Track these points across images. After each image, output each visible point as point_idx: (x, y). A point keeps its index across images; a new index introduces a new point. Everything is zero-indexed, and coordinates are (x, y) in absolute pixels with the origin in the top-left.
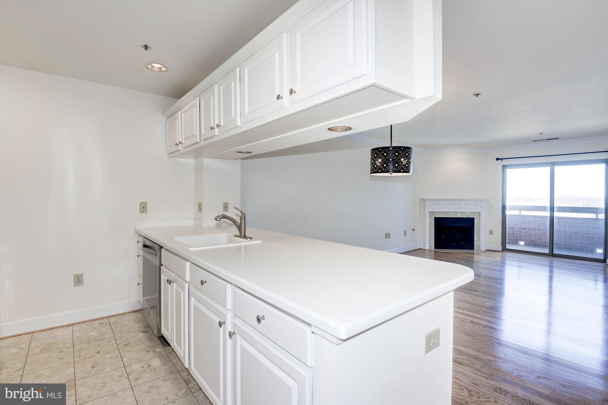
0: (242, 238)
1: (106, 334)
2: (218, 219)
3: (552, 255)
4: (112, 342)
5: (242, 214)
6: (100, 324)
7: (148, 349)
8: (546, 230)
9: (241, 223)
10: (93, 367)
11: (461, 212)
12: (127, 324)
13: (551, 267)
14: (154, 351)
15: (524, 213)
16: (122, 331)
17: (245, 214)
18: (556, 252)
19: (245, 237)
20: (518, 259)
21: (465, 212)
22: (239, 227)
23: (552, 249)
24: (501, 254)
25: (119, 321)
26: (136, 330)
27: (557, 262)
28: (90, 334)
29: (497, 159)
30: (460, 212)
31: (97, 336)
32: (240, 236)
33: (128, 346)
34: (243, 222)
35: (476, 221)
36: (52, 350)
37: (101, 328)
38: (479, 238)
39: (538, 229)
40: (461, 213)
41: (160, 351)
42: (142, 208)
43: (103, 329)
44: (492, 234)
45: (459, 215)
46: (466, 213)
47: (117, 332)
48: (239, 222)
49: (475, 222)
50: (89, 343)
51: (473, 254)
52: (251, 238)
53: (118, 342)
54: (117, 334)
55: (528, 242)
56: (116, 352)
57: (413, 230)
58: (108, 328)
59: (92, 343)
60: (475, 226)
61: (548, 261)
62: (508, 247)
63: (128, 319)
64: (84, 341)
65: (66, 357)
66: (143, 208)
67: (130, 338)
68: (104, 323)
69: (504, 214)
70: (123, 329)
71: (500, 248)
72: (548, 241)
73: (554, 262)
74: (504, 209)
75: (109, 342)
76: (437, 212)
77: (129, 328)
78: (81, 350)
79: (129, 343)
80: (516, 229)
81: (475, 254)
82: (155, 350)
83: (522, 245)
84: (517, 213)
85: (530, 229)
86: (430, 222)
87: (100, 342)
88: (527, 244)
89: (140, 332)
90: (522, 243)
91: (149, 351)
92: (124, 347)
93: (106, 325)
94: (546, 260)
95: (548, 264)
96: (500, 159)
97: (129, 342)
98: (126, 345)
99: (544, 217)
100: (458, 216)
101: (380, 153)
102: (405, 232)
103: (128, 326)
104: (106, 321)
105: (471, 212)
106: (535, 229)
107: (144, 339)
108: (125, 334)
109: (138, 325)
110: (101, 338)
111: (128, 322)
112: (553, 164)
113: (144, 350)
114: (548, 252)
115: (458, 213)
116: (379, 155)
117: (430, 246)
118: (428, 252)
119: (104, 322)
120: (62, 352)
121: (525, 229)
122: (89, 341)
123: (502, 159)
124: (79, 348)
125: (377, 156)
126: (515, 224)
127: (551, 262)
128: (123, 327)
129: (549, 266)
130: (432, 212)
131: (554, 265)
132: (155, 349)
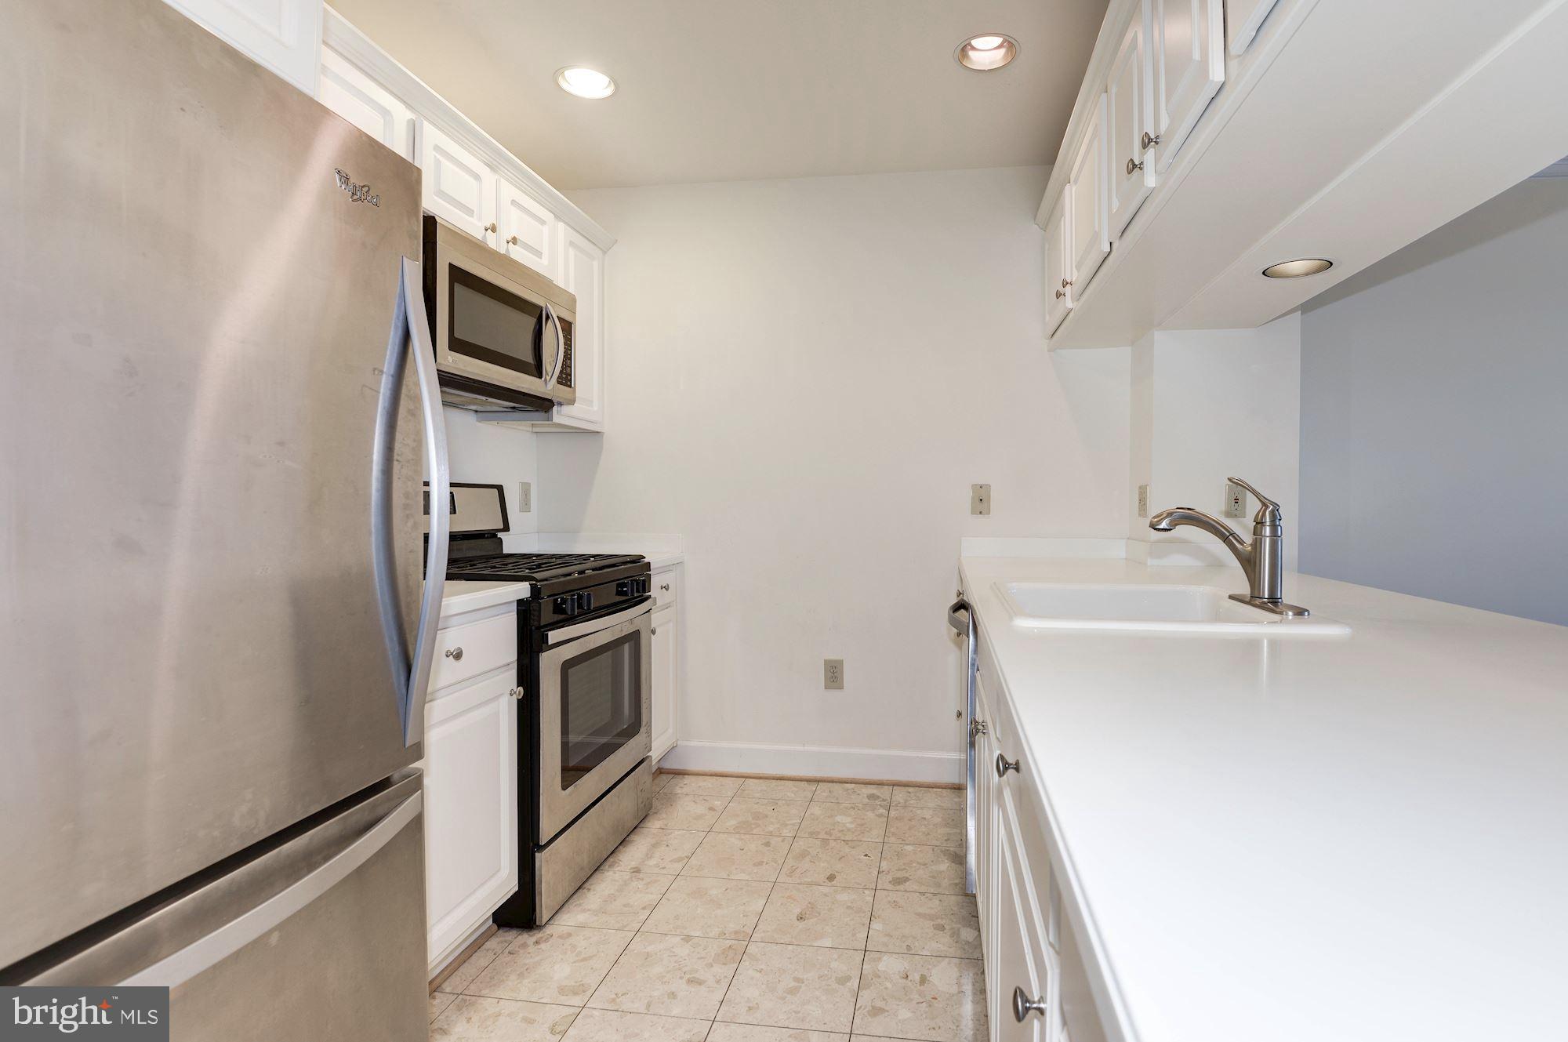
0: (1262, 607)
1: (871, 829)
2: (1161, 527)
4: (872, 858)
5: (1264, 504)
6: (871, 797)
7: (942, 918)
9: (1257, 545)
10: (800, 918)
12: (925, 819)
14: (955, 934)
16: (907, 835)
17: (1276, 505)
19: (1273, 603)
22: (1250, 563)
25: (912, 802)
26: (938, 843)
28: (839, 818)
31: (849, 830)
32: (1253, 599)
33: (901, 887)
34: (1268, 540)
36: (754, 832)
37: (868, 811)
41: (970, 941)
42: (978, 501)
43: (870, 814)
47: (893, 834)
48: (1248, 539)
50: (825, 842)
52: (1300, 612)
53: (884, 865)
54: (893, 839)
56: (867, 892)
58: (881, 816)
59: (832, 844)
63: (931, 805)
64: (819, 833)
65: (767, 863)
66: (981, 501)
67: (914, 865)
68: (878, 797)
70: (910, 829)
75: (866, 855)
77: (924, 833)
78: (803, 855)
79: (906, 880)
82: (959, 930)
87: (847, 849)
89: (945, 856)
91: (942, 928)
92: (890, 887)
93: (880, 805)
97: (907, 875)
98: (898, 881)
103: (925, 825)
104: (885, 792)
107: (945, 882)
108: (910, 848)
109: (948, 830)
110: (855, 838)
111: (928, 814)
113: (931, 918)
119: (879, 794)
120: (767, 844)
122: (828, 837)
124: (803, 847)
128: (913, 823)
132: (959, 926)
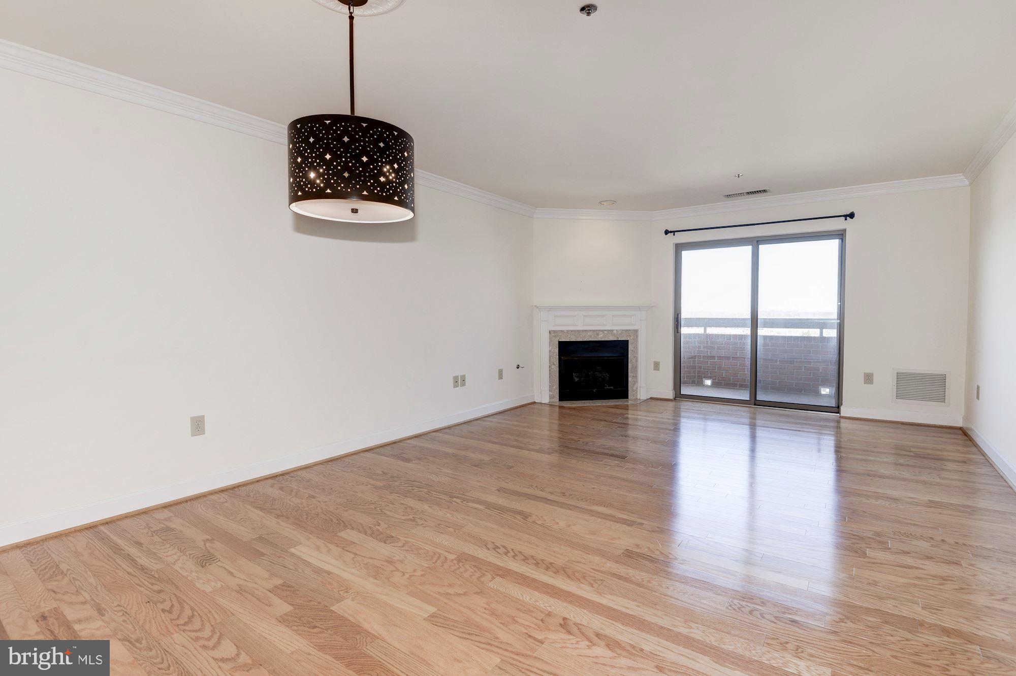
3: (755, 402)
8: (745, 358)
11: (606, 330)
13: (753, 427)
15: (711, 331)
18: (761, 397)
20: (699, 414)
21: (612, 331)
23: (754, 394)
24: (671, 404)
27: (763, 415)
29: (667, 232)
30: (603, 331)
35: (630, 347)
38: (636, 376)
39: (733, 357)
40: (606, 332)
44: (658, 370)
45: (602, 335)
46: (615, 332)
49: (629, 349)
51: (626, 408)
55: (717, 381)
57: (518, 368)
60: (629, 356)
61: (749, 415)
62: (685, 391)
69: (678, 332)
71: (670, 395)
72: (748, 378)
73: (758, 417)
74: (678, 323)
76: (562, 331)
80: (699, 359)
81: (630, 408)
83: (708, 386)
84: (699, 330)
85: (720, 358)
86: (550, 351)
88: (716, 385)
90: (708, 382)
94: (744, 413)
95: (747, 421)
96: (671, 232)
99: (742, 337)
100: (601, 337)
101: (311, 153)
102: (501, 372)
105: (623, 330)
106: (728, 358)
112: (756, 242)
114: (748, 399)
115: (601, 333)
116: (308, 157)
117: (551, 397)
118: (547, 408)
121: (713, 357)
123: (674, 232)
125: (303, 162)
126: (697, 349)
127: (753, 418)
129: (750, 425)
130: (555, 332)
131: (758, 422)
